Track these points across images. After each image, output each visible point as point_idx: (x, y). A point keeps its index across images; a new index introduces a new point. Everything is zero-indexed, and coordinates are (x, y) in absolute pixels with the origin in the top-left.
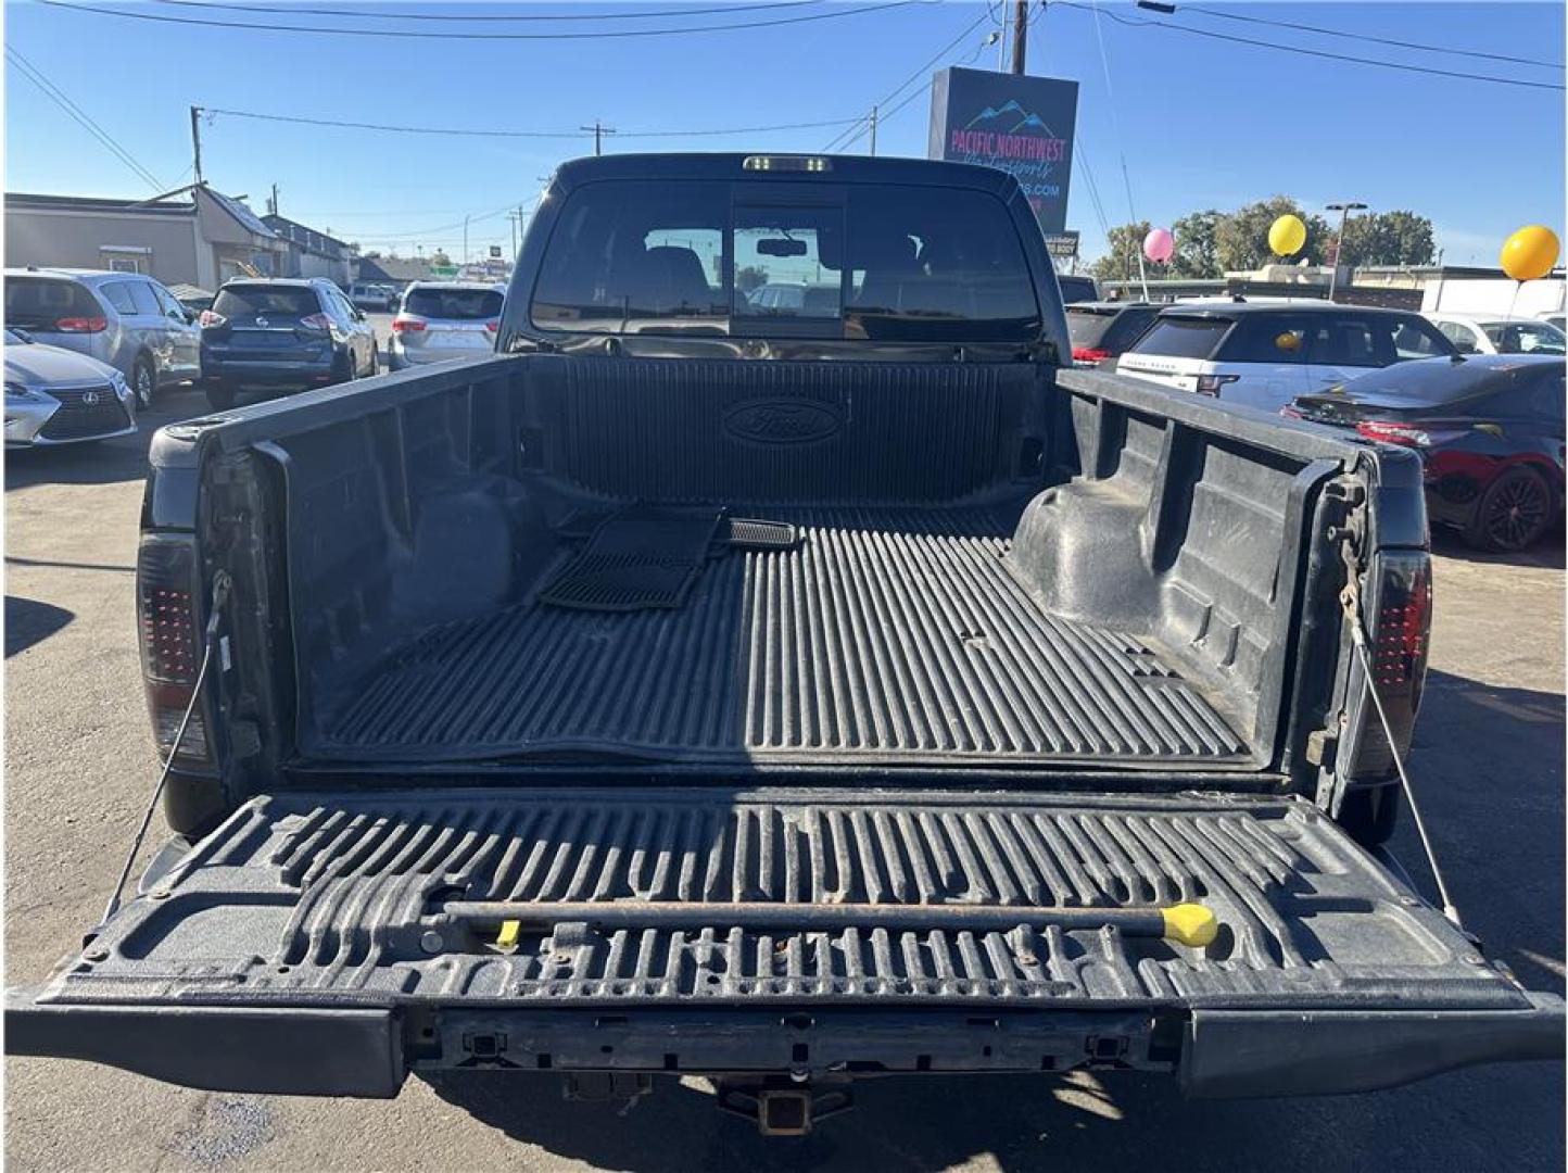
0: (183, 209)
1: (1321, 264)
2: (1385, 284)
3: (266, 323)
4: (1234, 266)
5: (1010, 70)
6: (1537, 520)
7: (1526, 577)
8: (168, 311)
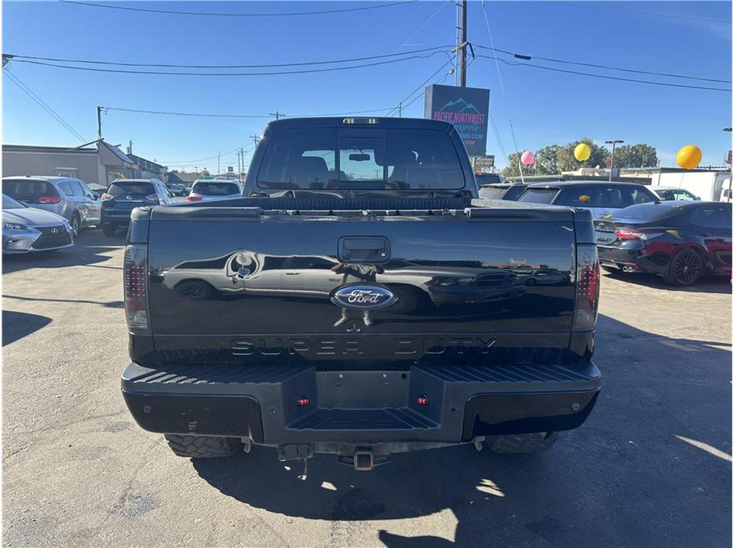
0: (92, 151)
1: (605, 168)
2: (634, 176)
3: (131, 198)
4: (566, 169)
5: (459, 85)
6: (697, 272)
7: (692, 296)
8: (87, 194)
